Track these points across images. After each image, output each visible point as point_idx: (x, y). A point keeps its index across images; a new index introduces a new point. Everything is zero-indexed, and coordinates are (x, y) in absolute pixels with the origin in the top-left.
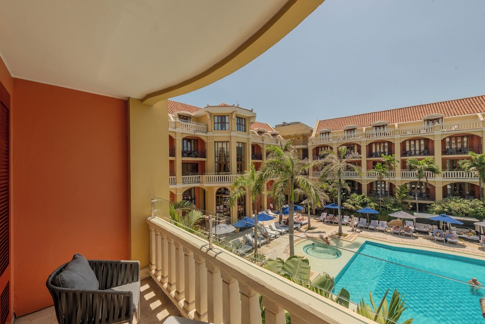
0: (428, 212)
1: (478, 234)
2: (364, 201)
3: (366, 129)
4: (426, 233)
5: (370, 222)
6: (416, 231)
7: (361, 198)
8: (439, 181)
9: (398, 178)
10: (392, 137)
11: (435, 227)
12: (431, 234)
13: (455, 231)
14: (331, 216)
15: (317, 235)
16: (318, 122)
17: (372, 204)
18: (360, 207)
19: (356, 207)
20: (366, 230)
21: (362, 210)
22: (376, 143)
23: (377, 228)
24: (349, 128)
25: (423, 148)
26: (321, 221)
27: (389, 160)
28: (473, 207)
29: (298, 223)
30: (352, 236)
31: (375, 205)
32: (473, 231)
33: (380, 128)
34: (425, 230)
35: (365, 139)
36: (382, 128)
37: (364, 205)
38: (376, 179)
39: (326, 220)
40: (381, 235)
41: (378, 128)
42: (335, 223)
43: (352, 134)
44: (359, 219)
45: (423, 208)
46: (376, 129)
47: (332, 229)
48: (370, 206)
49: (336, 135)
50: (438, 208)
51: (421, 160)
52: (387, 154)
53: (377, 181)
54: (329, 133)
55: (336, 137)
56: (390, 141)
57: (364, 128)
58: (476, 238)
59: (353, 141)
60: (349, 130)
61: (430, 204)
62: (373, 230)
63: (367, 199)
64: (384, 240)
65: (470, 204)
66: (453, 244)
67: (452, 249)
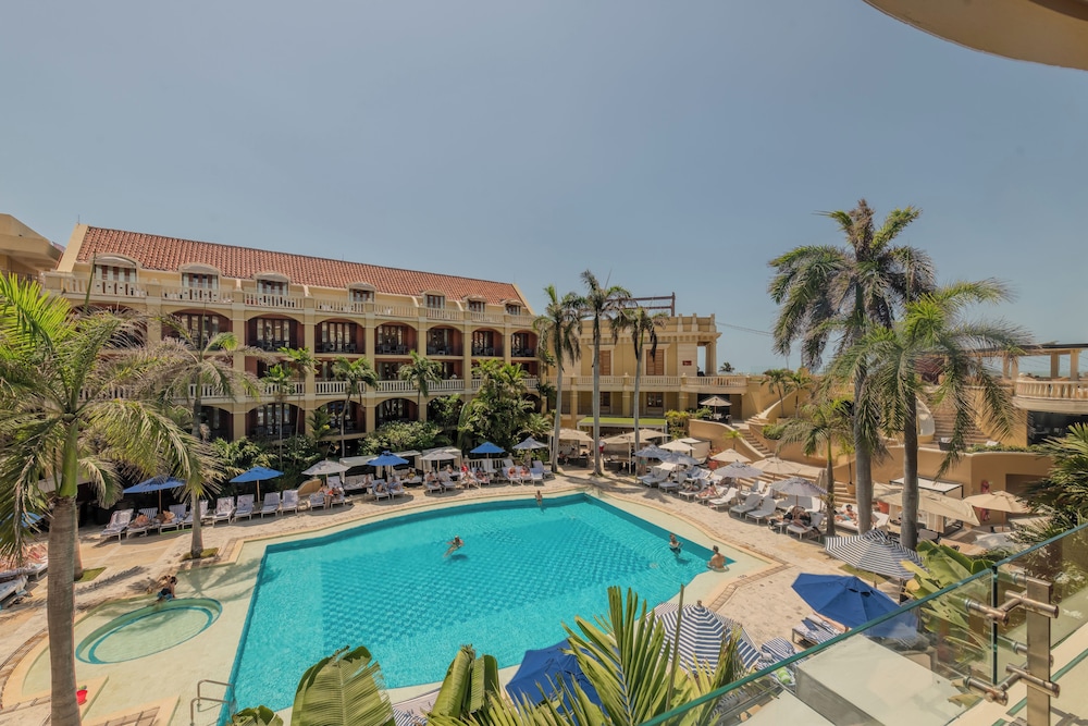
0: (361, 454)
1: (420, 473)
2: (244, 453)
3: (243, 284)
4: (363, 491)
5: (262, 499)
6: (348, 493)
7: (237, 449)
8: (371, 397)
9: (311, 396)
10: (299, 312)
11: (370, 477)
12: (370, 491)
13: (398, 476)
14: (150, 513)
15: (119, 590)
16: (85, 229)
17: (263, 457)
18: (237, 470)
19: (225, 472)
20: (257, 520)
21: (243, 476)
22: (265, 318)
23: (280, 508)
24: (197, 272)
25: (347, 340)
26: (114, 539)
27: (299, 357)
28: (413, 434)
29: (14, 578)
30: (230, 548)
31: (269, 460)
32: (413, 470)
33: (273, 288)
34: (359, 486)
35: (241, 307)
36: (277, 288)
37: (245, 462)
38: (272, 400)
39: (130, 532)
40: (292, 521)
41: (269, 287)
42: (164, 530)
43: (206, 288)
44: (236, 501)
45: (354, 448)
46: (264, 287)
47: (164, 550)
48: (258, 462)
49: (158, 283)
50: (375, 444)
51: (352, 360)
52: (287, 344)
53: (274, 404)
54: (127, 271)
55: (160, 287)
56: (293, 317)
57: (239, 281)
58: (417, 479)
59: (210, 306)
60: (196, 276)
61: (363, 439)
62: (271, 516)
63: (251, 448)
64: (303, 530)
65: (412, 429)
66: (398, 498)
67: (401, 506)
